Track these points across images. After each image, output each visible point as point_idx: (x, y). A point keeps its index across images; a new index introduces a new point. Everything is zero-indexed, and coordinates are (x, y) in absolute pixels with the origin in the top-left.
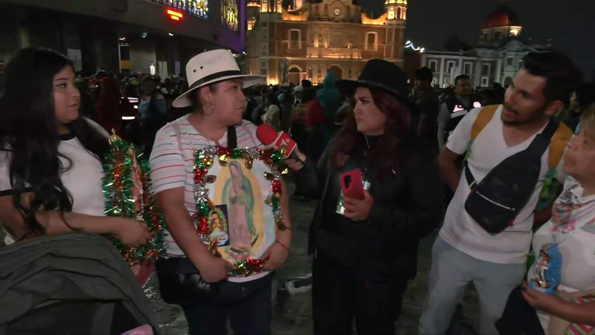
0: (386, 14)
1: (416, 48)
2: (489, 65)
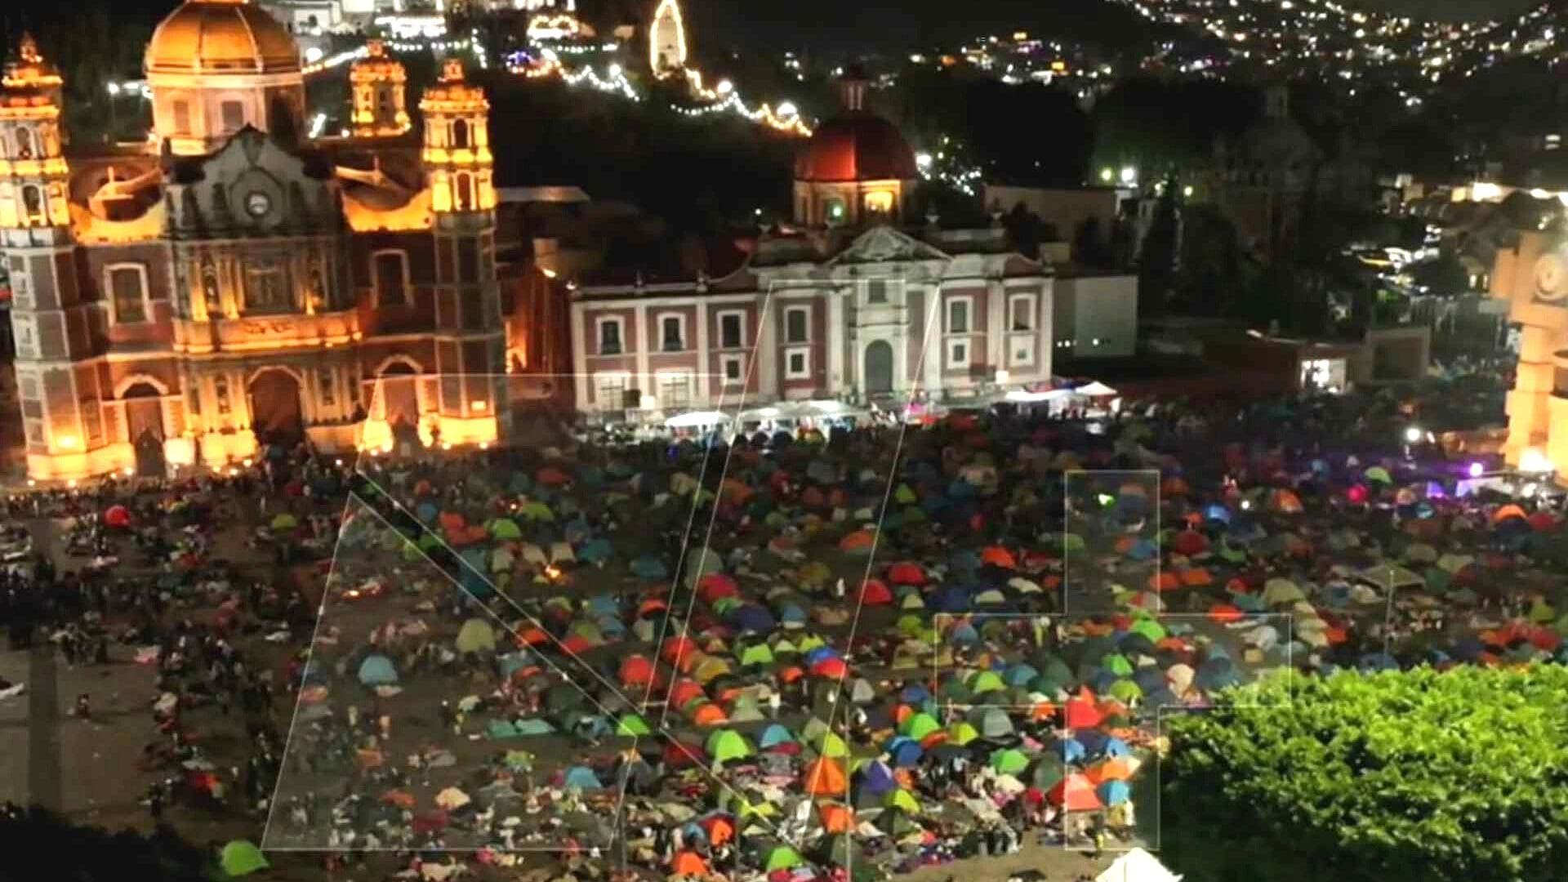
0: (424, 194)
1: (754, 108)
2: (807, 309)
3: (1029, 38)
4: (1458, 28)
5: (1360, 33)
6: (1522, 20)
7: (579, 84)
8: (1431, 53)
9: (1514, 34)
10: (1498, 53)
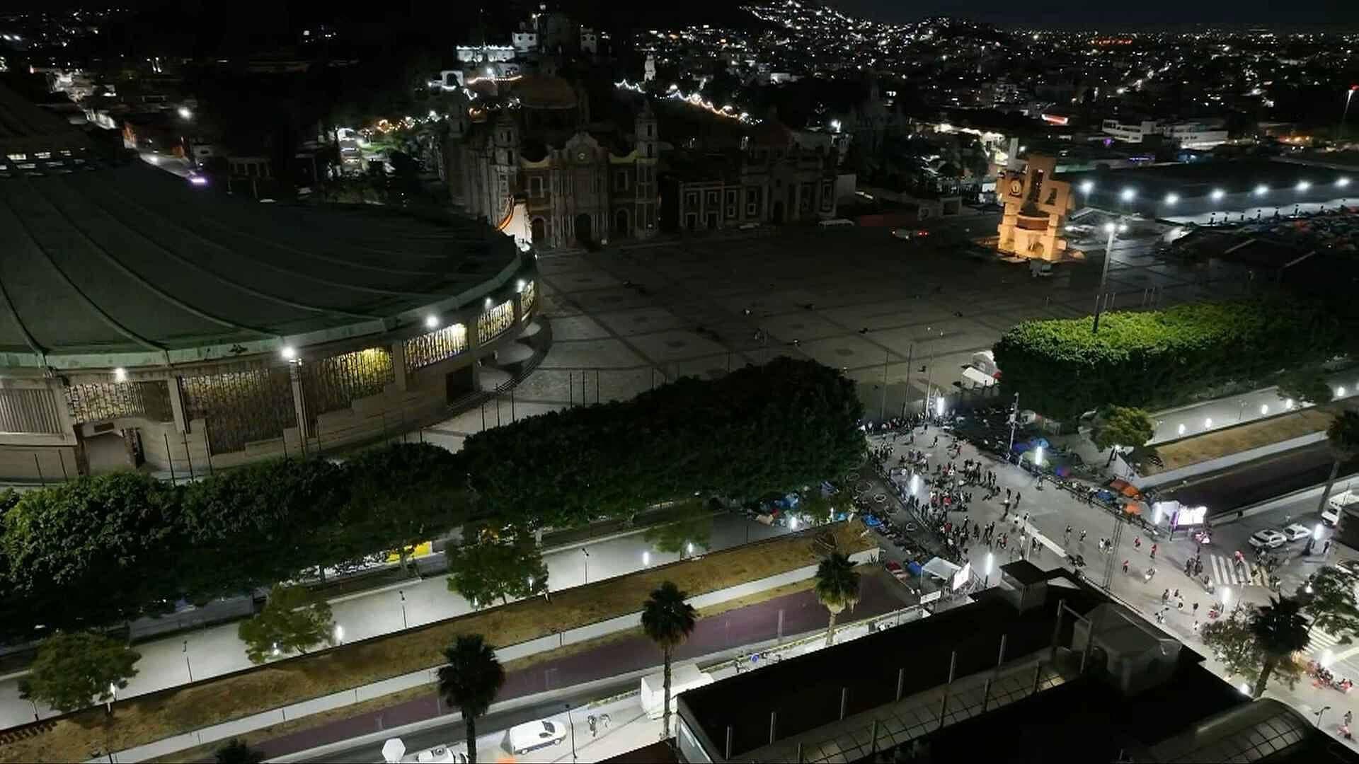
0: (635, 151)
3: (709, 28)
4: (892, 28)
5: (850, 28)
6: (920, 25)
7: (621, 87)
8: (881, 39)
9: (916, 32)
10: (910, 39)
